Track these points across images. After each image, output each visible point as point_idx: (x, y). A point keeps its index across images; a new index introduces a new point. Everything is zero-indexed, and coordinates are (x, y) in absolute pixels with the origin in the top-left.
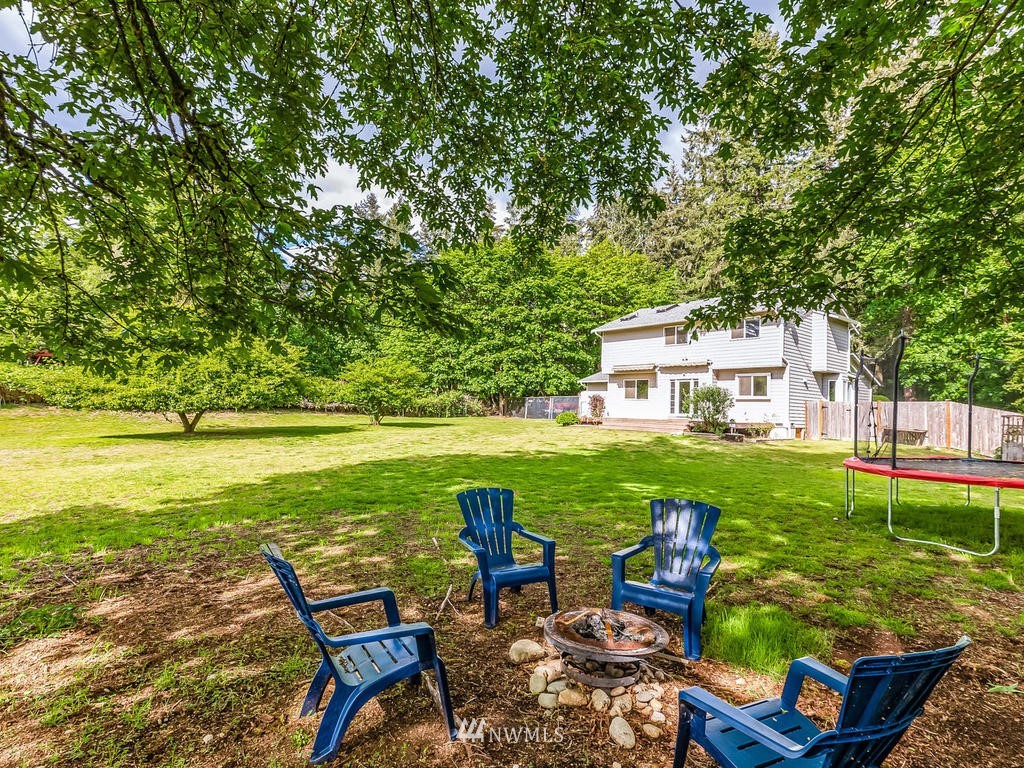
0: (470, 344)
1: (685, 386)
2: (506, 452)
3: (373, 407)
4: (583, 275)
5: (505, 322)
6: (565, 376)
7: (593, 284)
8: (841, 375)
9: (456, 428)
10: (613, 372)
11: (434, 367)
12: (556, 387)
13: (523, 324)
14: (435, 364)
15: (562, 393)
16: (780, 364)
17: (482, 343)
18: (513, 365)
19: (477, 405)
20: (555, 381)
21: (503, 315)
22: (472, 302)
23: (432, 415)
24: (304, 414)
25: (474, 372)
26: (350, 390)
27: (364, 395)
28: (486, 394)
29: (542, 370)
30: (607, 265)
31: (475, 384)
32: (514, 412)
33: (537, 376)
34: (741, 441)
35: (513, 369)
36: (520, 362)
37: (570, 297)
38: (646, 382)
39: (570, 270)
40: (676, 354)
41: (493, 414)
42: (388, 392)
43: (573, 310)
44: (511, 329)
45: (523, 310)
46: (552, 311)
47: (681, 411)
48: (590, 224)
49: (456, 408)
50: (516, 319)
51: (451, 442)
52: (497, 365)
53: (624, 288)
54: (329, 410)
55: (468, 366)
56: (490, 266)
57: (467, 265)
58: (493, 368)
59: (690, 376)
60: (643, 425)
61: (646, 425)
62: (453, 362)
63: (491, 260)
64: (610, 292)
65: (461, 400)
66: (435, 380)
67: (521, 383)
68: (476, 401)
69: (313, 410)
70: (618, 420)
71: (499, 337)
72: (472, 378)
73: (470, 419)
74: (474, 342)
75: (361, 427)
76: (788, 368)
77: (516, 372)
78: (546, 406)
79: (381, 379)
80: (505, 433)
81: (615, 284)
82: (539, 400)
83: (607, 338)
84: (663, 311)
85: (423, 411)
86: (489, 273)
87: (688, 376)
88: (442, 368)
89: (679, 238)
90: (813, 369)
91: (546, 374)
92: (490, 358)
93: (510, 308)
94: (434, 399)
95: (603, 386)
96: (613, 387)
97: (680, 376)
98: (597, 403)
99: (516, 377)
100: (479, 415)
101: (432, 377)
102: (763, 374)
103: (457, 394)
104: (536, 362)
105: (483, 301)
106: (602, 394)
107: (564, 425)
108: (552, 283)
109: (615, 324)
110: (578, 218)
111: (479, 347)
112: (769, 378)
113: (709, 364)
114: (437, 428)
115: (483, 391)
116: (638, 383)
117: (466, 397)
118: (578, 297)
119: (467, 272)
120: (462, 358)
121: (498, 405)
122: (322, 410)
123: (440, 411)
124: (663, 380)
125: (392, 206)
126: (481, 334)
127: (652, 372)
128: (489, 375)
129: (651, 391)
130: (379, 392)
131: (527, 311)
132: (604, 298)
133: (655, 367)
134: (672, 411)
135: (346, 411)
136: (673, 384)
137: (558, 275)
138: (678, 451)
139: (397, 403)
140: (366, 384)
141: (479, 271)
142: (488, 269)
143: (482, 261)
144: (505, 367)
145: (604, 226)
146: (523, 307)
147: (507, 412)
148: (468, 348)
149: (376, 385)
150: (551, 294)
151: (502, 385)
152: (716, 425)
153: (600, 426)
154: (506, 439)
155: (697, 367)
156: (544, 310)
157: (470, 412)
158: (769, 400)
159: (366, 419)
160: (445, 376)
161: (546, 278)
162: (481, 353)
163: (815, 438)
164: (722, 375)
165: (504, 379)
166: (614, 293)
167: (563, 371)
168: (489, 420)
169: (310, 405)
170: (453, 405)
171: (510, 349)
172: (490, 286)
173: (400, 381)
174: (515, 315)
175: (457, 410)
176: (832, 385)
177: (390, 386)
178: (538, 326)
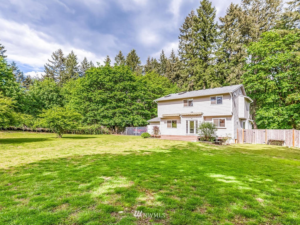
0: (102, 105)
1: (192, 122)
2: (125, 152)
3: (57, 130)
4: (146, 83)
5: (116, 97)
6: (141, 120)
7: (149, 86)
8: (247, 120)
9: (98, 139)
10: (162, 117)
11: (88, 115)
12: (137, 123)
13: (124, 99)
14: (88, 113)
15: (139, 126)
16: (231, 114)
17: (108, 105)
18: (120, 114)
19: (106, 130)
20: (137, 121)
21: (115, 95)
22: (103, 89)
23: (87, 134)
24: (24, 133)
25: (105, 117)
26: (45, 121)
27: (52, 124)
28: (110, 126)
29: (132, 117)
30: (154, 80)
31: (106, 121)
32: (121, 133)
33: (130, 119)
34: (221, 144)
35: (120, 116)
36: (123, 113)
37: (142, 90)
38: (176, 121)
39: (141, 80)
40: (188, 110)
41: (113, 133)
42: (64, 123)
43: (143, 95)
44: (119, 100)
45: (123, 94)
46: (135, 94)
47: (191, 132)
48: (145, 67)
49: (98, 131)
50: (121, 97)
51: (95, 146)
52: (114, 114)
53: (161, 88)
54: (38, 131)
55: (102, 114)
56: (109, 76)
57: (100, 75)
58: (112, 115)
59: (194, 119)
60: (178, 138)
61: (180, 138)
62: (96, 113)
63: (110, 73)
64: (156, 90)
65: (100, 128)
66: (89, 119)
67: (124, 122)
68: (106, 128)
69: (30, 131)
70: (167, 136)
71: (114, 104)
72: (104, 119)
73: (104, 135)
74: (105, 105)
75: (52, 138)
76: (233, 116)
77: (122, 117)
78: (134, 130)
79: (60, 117)
80: (121, 141)
81: (158, 87)
82: (131, 128)
83: (160, 103)
84: (181, 94)
85: (83, 132)
86: (109, 79)
87: (193, 119)
88: (91, 115)
89: (178, 72)
90: (239, 117)
91: (133, 118)
92: (111, 111)
93: (118, 92)
94: (89, 127)
95: (158, 122)
96: (162, 123)
97: (190, 119)
98: (156, 129)
99: (122, 119)
100: (107, 134)
101: (87, 119)
102: (224, 118)
103: (98, 125)
104: (129, 114)
105: (107, 89)
106: (158, 126)
107: (145, 138)
108: (134, 84)
109: (163, 98)
110: (141, 65)
111: (106, 107)
112: (226, 120)
113: (202, 114)
114: (89, 139)
115: (109, 124)
116: (173, 121)
117: (102, 127)
118: (144, 90)
119: (100, 78)
120: (99, 111)
121: (115, 130)
122: (34, 131)
123: (91, 132)
124: (183, 120)
125: (69, 54)
126: (107, 102)
127: (179, 117)
128: (111, 118)
129: (178, 125)
130: (60, 123)
131: (125, 94)
132: (153, 92)
133: (180, 115)
134: (187, 132)
135: (47, 132)
136: (187, 122)
137: (137, 82)
138: (202, 149)
139: (69, 128)
140: (53, 119)
141: (105, 77)
142: (109, 77)
143: (106, 74)
144: (117, 115)
145: (151, 68)
146: (123, 93)
147: (119, 132)
148: (102, 107)
149: (58, 119)
150: (134, 88)
151: (116, 122)
152: (210, 138)
153: (160, 138)
154: (122, 144)
155: (197, 115)
156: (132, 94)
157: (104, 133)
158: (226, 129)
159: (55, 135)
160: (92, 118)
161: (132, 82)
162: (107, 109)
163: (241, 143)
164: (206, 118)
165: (117, 120)
166: (157, 90)
167: (140, 117)
168: (112, 136)
169: (28, 128)
170: (96, 129)
171: (119, 108)
172: (110, 84)
173: (70, 118)
174: (120, 95)
175: (99, 132)
176: (244, 123)
177: (65, 120)
178: (130, 100)
